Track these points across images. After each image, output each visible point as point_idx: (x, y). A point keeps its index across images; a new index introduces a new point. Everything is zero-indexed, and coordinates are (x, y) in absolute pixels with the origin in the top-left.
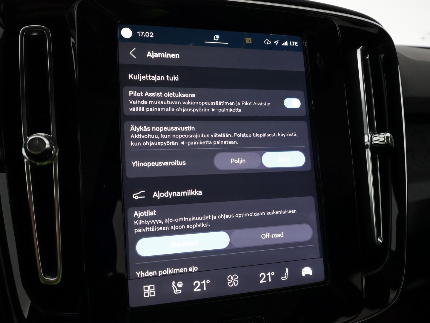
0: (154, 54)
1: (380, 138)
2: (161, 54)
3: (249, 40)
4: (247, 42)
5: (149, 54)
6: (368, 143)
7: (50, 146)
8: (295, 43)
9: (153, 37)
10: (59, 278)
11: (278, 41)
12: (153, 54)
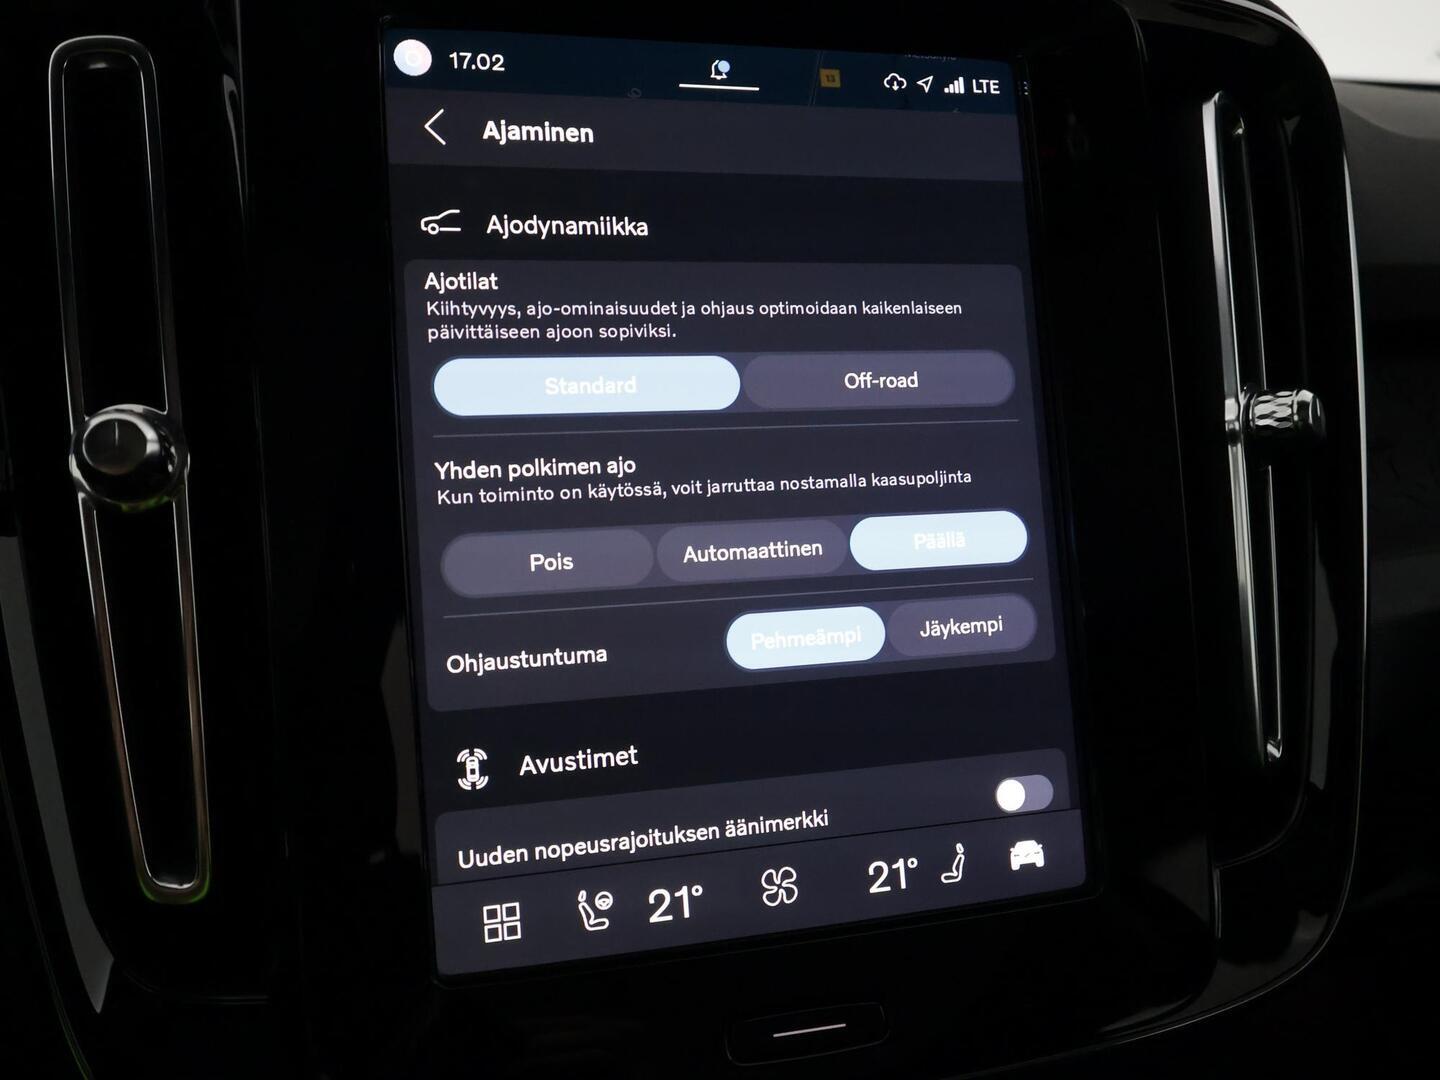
0: (507, 131)
1: (1277, 408)
2: (532, 130)
3: (830, 78)
4: (825, 83)
5: (490, 130)
6: (1237, 426)
7: (162, 446)
8: (988, 85)
9: (503, 69)
10: (203, 881)
11: (931, 78)
12: (503, 128)
